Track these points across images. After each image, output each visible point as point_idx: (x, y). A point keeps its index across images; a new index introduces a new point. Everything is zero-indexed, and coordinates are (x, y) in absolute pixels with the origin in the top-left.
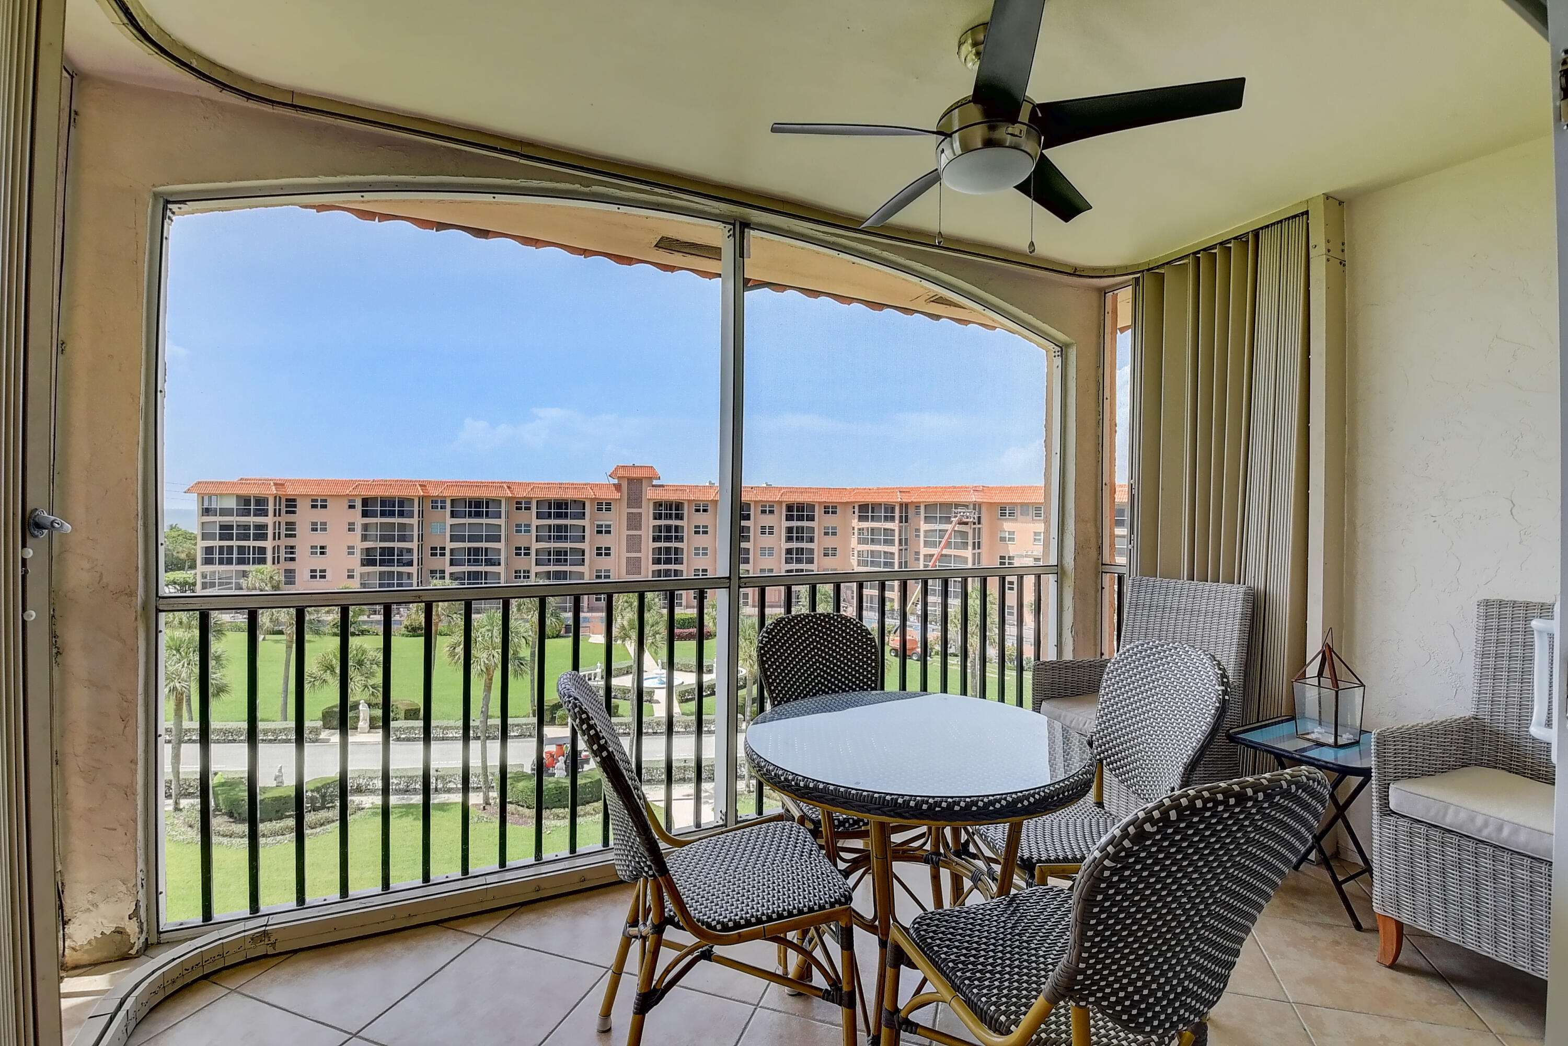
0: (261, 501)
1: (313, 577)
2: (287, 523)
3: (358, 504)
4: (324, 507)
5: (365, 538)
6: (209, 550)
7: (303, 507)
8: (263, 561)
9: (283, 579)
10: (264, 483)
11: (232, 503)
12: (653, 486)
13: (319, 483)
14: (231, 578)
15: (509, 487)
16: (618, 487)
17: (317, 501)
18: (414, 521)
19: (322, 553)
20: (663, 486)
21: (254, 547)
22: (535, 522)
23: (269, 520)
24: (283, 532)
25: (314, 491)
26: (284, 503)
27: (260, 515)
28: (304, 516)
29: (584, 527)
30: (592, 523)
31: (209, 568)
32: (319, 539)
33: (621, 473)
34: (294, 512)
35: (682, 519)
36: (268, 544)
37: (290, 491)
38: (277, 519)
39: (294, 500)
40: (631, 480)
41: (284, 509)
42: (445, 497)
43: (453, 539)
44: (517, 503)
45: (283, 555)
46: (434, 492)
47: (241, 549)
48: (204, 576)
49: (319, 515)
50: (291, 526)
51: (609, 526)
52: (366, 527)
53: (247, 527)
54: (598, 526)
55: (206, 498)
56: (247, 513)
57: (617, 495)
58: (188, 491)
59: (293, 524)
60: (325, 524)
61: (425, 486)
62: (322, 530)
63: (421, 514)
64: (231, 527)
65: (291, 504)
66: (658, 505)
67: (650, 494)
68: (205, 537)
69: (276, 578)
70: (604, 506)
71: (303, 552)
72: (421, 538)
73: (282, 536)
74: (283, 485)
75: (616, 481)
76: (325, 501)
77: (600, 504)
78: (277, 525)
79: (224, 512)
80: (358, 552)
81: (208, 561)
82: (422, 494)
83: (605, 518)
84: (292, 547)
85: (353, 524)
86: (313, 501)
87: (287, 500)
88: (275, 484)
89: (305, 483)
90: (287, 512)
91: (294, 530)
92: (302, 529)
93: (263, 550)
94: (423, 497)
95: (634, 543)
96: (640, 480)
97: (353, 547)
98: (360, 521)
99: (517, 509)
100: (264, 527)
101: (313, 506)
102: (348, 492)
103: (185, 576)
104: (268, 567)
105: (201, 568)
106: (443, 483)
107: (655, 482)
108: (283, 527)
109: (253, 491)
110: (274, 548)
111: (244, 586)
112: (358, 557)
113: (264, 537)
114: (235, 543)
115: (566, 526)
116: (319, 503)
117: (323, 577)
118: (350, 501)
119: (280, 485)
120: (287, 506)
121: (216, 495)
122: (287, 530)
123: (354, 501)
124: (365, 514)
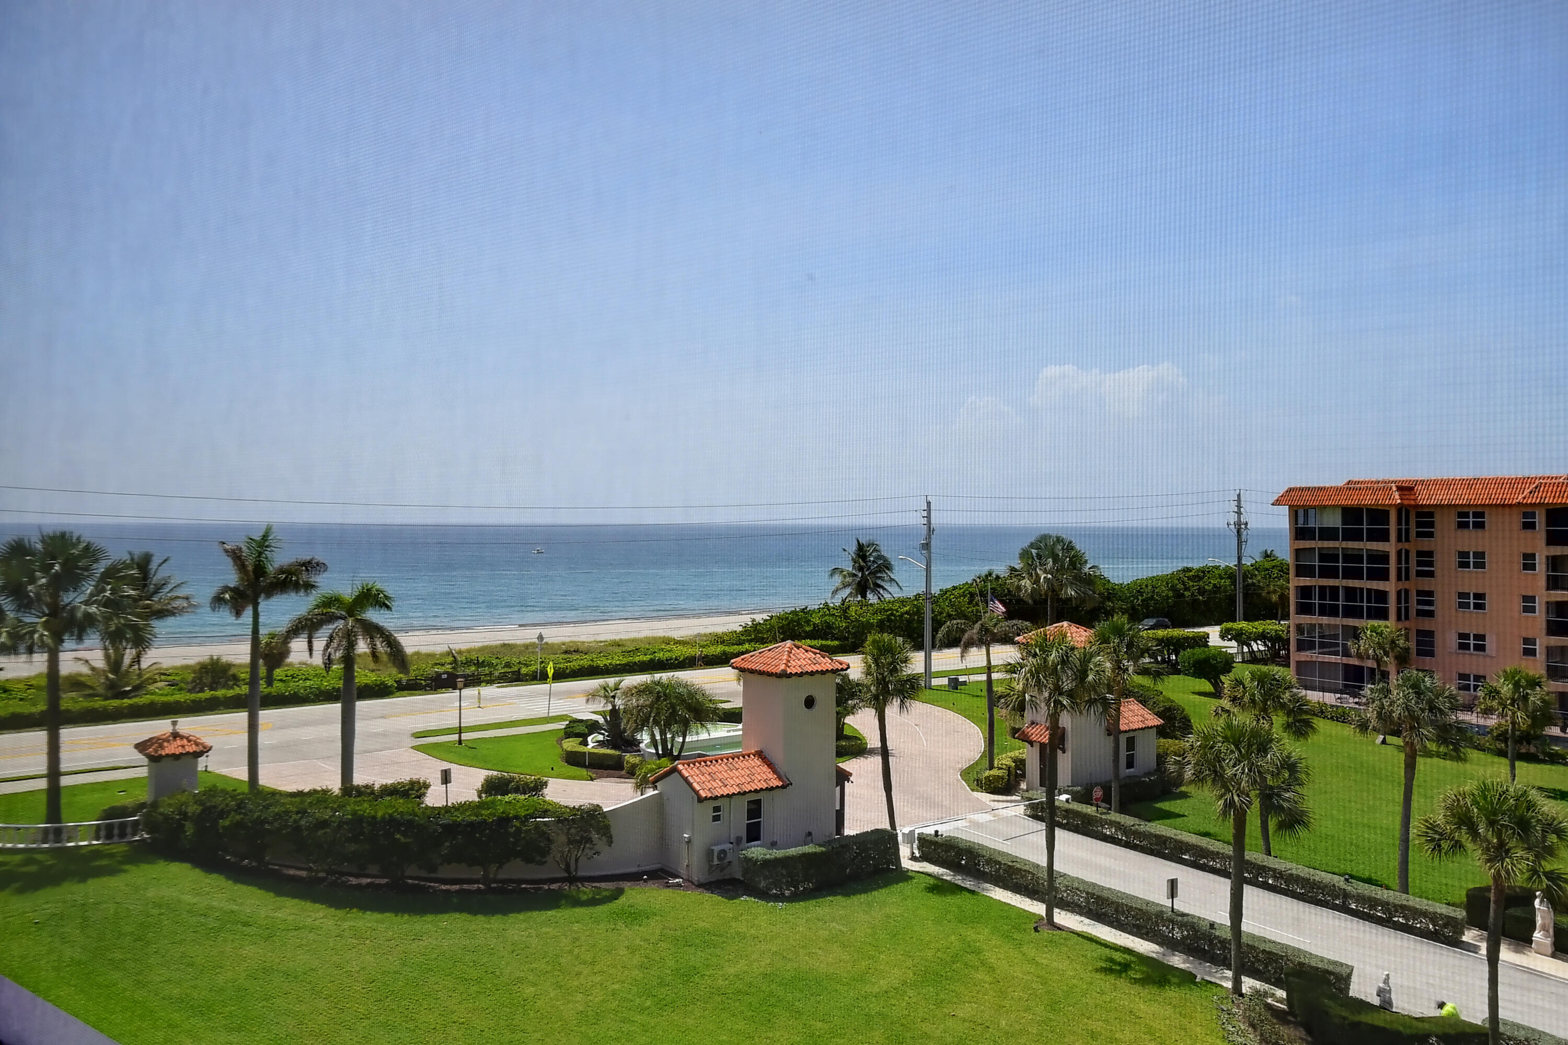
0: (1378, 515)
1: (1464, 647)
2: (1420, 554)
3: (1540, 519)
4: (1480, 526)
5: (1552, 582)
6: (1305, 592)
7: (1445, 525)
8: (1382, 614)
9: (1412, 645)
10: (1383, 486)
11: (1334, 520)
13: (1469, 484)
14: (1336, 636)
17: (1466, 515)
19: (1478, 606)
21: (1369, 590)
23: (1390, 547)
24: (1413, 567)
25: (1462, 498)
26: (1413, 519)
27: (1376, 539)
28: (1447, 541)
31: (1306, 619)
32: (1471, 581)
34: (1431, 535)
36: (1390, 586)
37: (1424, 498)
38: (1404, 545)
39: (1431, 515)
41: (1413, 530)
45: (1414, 606)
47: (1351, 593)
48: (1299, 628)
49: (1470, 541)
50: (1426, 557)
52: (1554, 562)
53: (1358, 558)
55: (1301, 513)
56: (1355, 535)
58: (1277, 503)
59: (1430, 554)
60: (1481, 555)
62: (1477, 565)
64: (1335, 558)
65: (1426, 521)
68: (1301, 571)
69: (1401, 642)
71: (1445, 603)
73: (1413, 573)
74: (1411, 489)
76: (1482, 515)
78: (1404, 555)
79: (1328, 534)
80: (1540, 606)
81: (1304, 609)
84: (1429, 593)
85: (1533, 556)
86: (1460, 515)
87: (1419, 515)
88: (1399, 488)
89: (1448, 484)
90: (1420, 534)
91: (1431, 564)
92: (1445, 562)
93: (1382, 596)
97: (1532, 599)
98: (1543, 551)
100: (1385, 558)
101: (1462, 525)
102: (1521, 499)
103: (1276, 627)
104: (1389, 626)
105: (1295, 619)
108: (1414, 558)
109: (1367, 500)
110: (1399, 592)
111: (1353, 651)
112: (1540, 615)
113: (1383, 575)
114: (1339, 582)
116: (1471, 519)
117: (1480, 648)
118: (1525, 515)
119: (1406, 489)
120: (1419, 525)
121: (1314, 507)
122: (1419, 563)
123: (1533, 515)
124: (1553, 538)
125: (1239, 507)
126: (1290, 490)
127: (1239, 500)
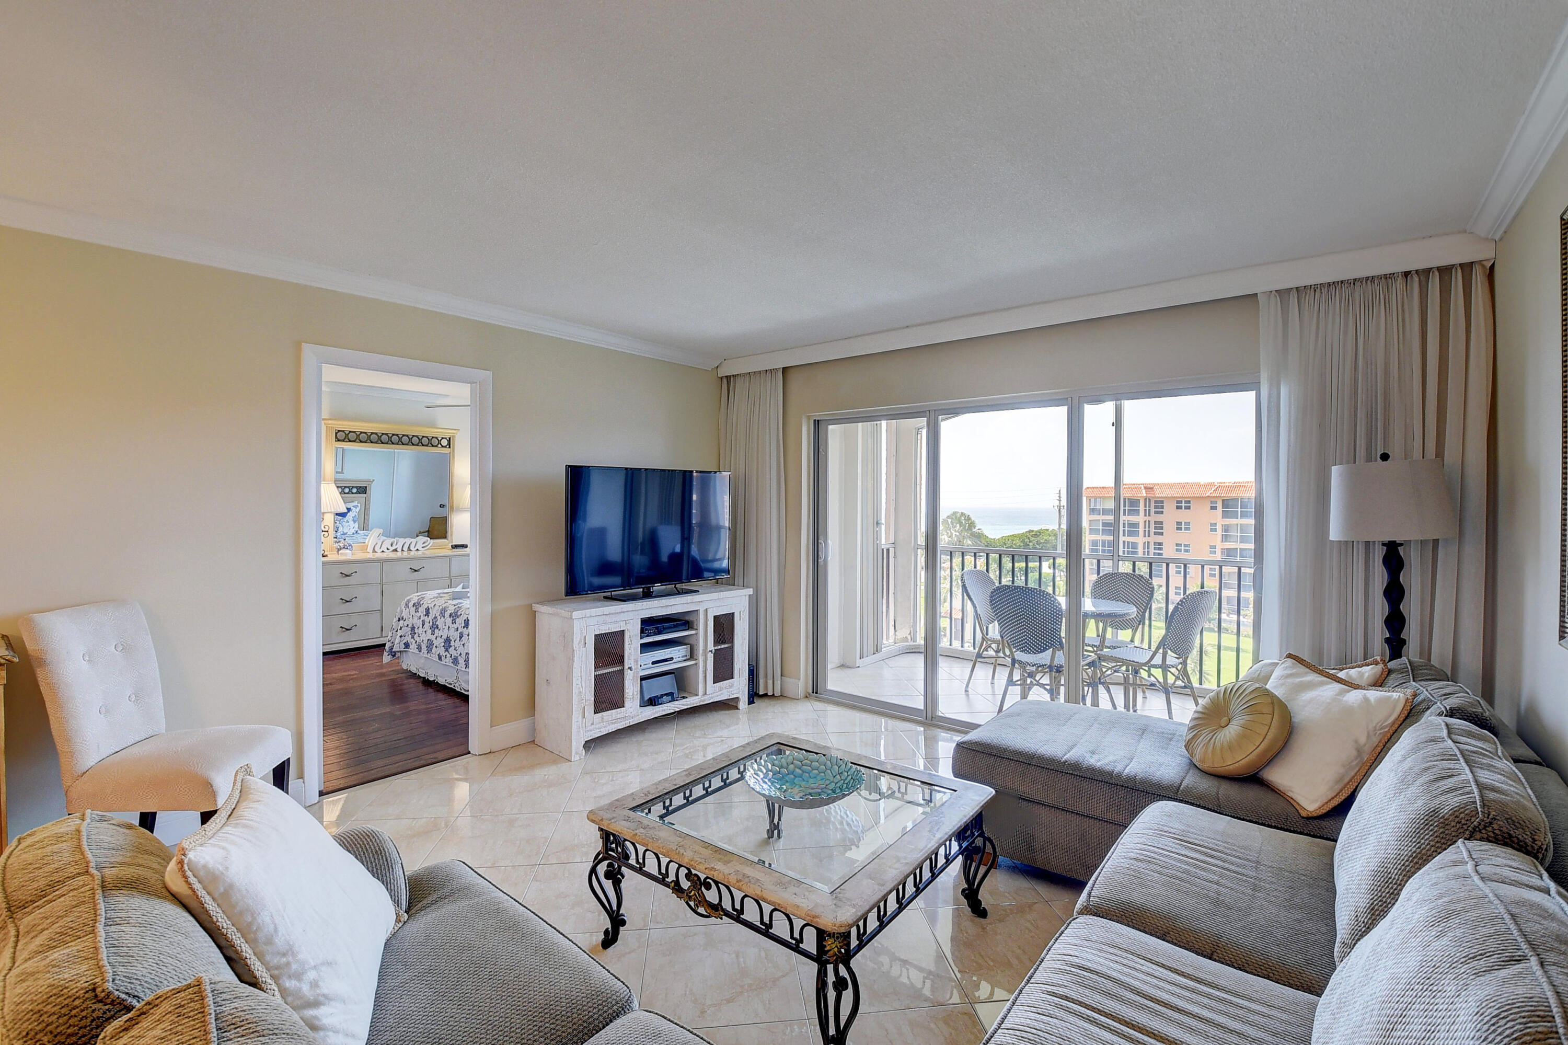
0: (1134, 502)
2: (1156, 523)
3: (1219, 505)
4: (1188, 508)
5: (1225, 538)
6: (1094, 542)
7: (1169, 508)
10: (1136, 487)
11: (1110, 505)
13: (1183, 486)
17: (1181, 502)
21: (1128, 542)
23: (1140, 519)
24: (1152, 530)
25: (1177, 493)
26: (1153, 504)
27: (1133, 515)
28: (1170, 516)
32: (1183, 537)
34: (1162, 512)
36: (1140, 540)
37: (1158, 494)
38: (1147, 518)
39: (1162, 502)
41: (1153, 510)
45: (1152, 551)
49: (1183, 516)
50: (1159, 525)
52: (1226, 529)
55: (1093, 500)
59: (1161, 522)
60: (1188, 524)
62: (1186, 529)
65: (1160, 505)
68: (1092, 531)
71: (1168, 549)
73: (1152, 533)
74: (1152, 488)
76: (1189, 502)
78: (1147, 524)
79: (1107, 512)
80: (1218, 551)
84: (1160, 544)
85: (1215, 524)
86: (1178, 502)
87: (1156, 502)
88: (1145, 488)
89: (1171, 486)
90: (1156, 512)
91: (1162, 528)
92: (1169, 527)
93: (1135, 545)
97: (1215, 547)
98: (1220, 522)
100: (1136, 525)
101: (1178, 508)
102: (1209, 494)
108: (1152, 525)
109: (1128, 494)
110: (1144, 543)
113: (1136, 534)
116: (1183, 504)
118: (1212, 502)
119: (1149, 488)
120: (1156, 507)
121: (1099, 497)
122: (1156, 528)
123: (1216, 502)
124: (1225, 515)
125: (1060, 497)
126: (1087, 488)
127: (1060, 493)
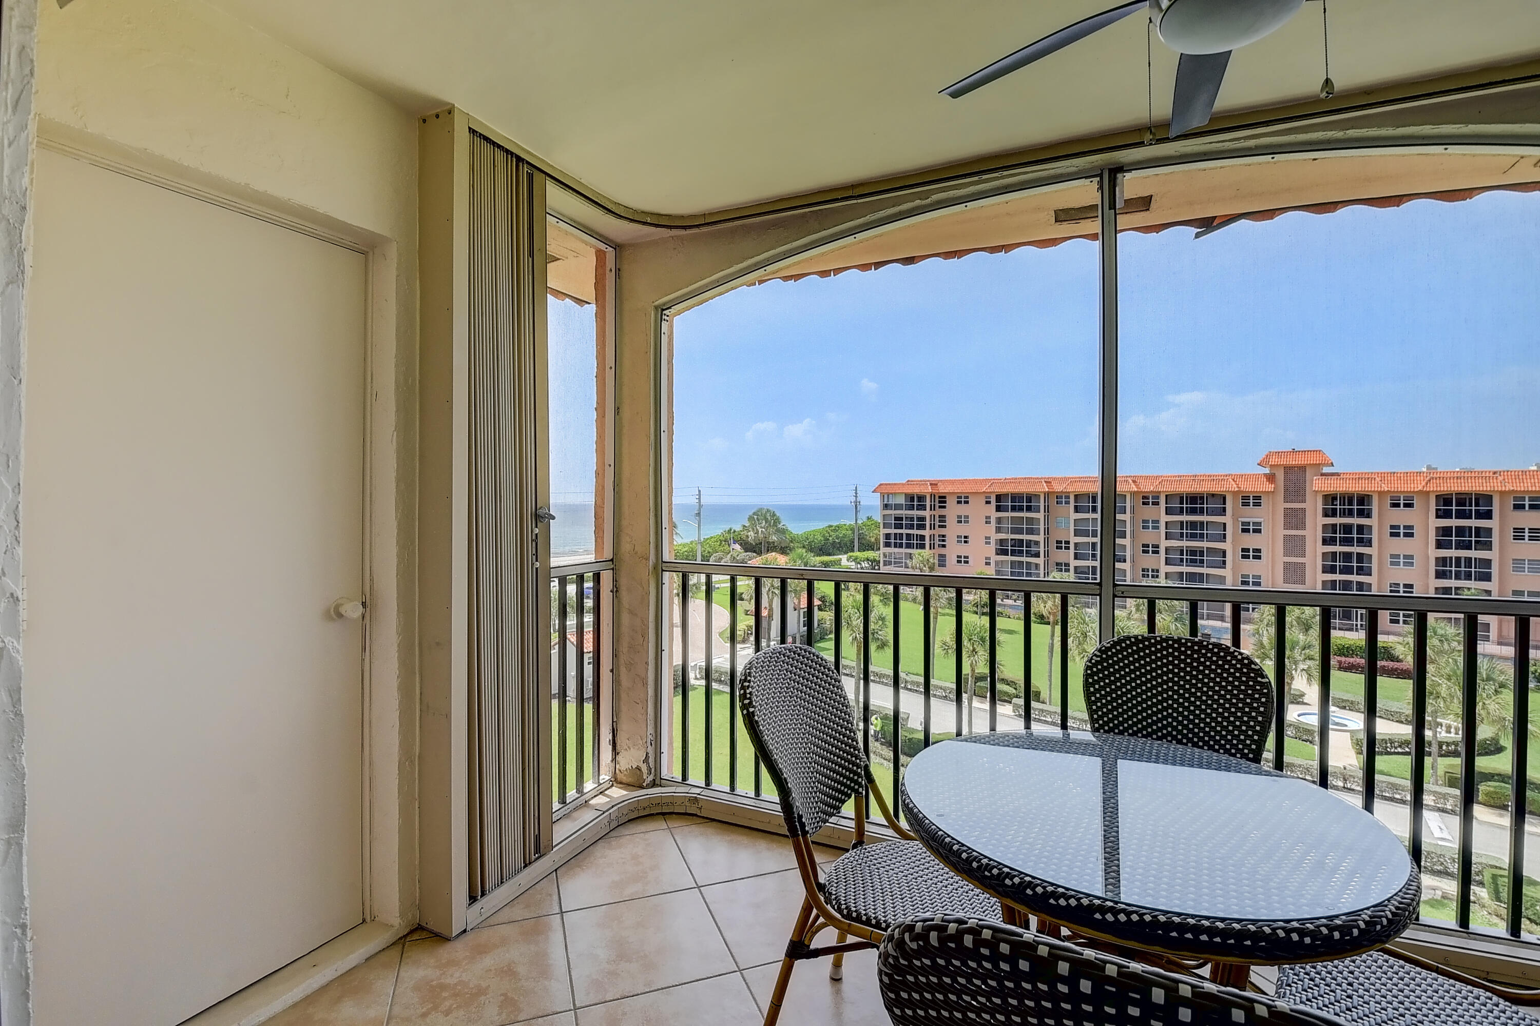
0: (921, 498)
1: (959, 562)
2: (940, 516)
3: (993, 500)
4: (966, 502)
5: (998, 530)
6: (888, 536)
7: (951, 502)
8: (922, 546)
9: (936, 562)
10: (922, 483)
11: (901, 500)
12: (1322, 475)
13: (962, 482)
14: (901, 558)
15: (1134, 482)
16: (1271, 478)
17: (961, 497)
18: (1040, 515)
19: (966, 542)
20: (1338, 474)
21: (917, 535)
22: (1164, 518)
23: (927, 513)
24: (937, 524)
25: (960, 489)
26: (937, 500)
27: (921, 509)
28: (952, 510)
29: (1225, 524)
30: (1235, 518)
31: (888, 550)
32: (963, 530)
33: (1274, 461)
34: (944, 507)
35: (1369, 516)
36: (926, 533)
37: (942, 489)
38: (933, 512)
39: (945, 497)
40: (1288, 469)
41: (937, 505)
42: (1069, 492)
43: (1077, 533)
44: (1144, 498)
45: (937, 543)
46: (1058, 488)
47: (909, 536)
48: (885, 556)
49: (963, 510)
50: (942, 518)
51: (1259, 524)
52: (999, 520)
53: (912, 519)
54: (1243, 524)
55: (886, 496)
56: (912, 507)
57: (1270, 487)
58: (874, 491)
59: (944, 516)
60: (967, 517)
61: (1050, 482)
62: (965, 522)
63: (1047, 509)
64: (901, 519)
65: (943, 500)
66: (1330, 498)
67: (1318, 485)
68: (886, 526)
69: (931, 560)
70: (1252, 500)
71: (951, 541)
72: (1047, 531)
73: (937, 526)
74: (937, 484)
75: (1267, 471)
76: (967, 497)
77: (1244, 498)
78: (933, 517)
79: (898, 507)
80: (993, 541)
81: (887, 545)
82: (1047, 490)
83: (1252, 515)
84: (944, 536)
85: (989, 517)
86: (958, 497)
87: (940, 497)
88: (931, 484)
89: (952, 482)
90: (940, 507)
91: (945, 521)
92: (951, 521)
93: (922, 538)
94: (1048, 493)
95: (1295, 546)
96: (1303, 468)
97: (989, 538)
98: (994, 515)
99: (1144, 503)
100: (924, 519)
101: (959, 502)
102: (984, 490)
103: (874, 555)
104: (926, 552)
105: (884, 550)
106: (1066, 479)
107: (1326, 470)
108: (937, 519)
109: (916, 490)
110: (931, 536)
111: (910, 565)
112: (993, 547)
113: (922, 527)
114: (904, 531)
115: (1202, 523)
116: (963, 500)
117: (967, 562)
118: (986, 497)
119: (934, 484)
120: (940, 502)
121: (892, 494)
122: (940, 521)
123: (990, 497)
124: (998, 509)
125: (856, 493)
126: (881, 485)
127: (856, 490)
